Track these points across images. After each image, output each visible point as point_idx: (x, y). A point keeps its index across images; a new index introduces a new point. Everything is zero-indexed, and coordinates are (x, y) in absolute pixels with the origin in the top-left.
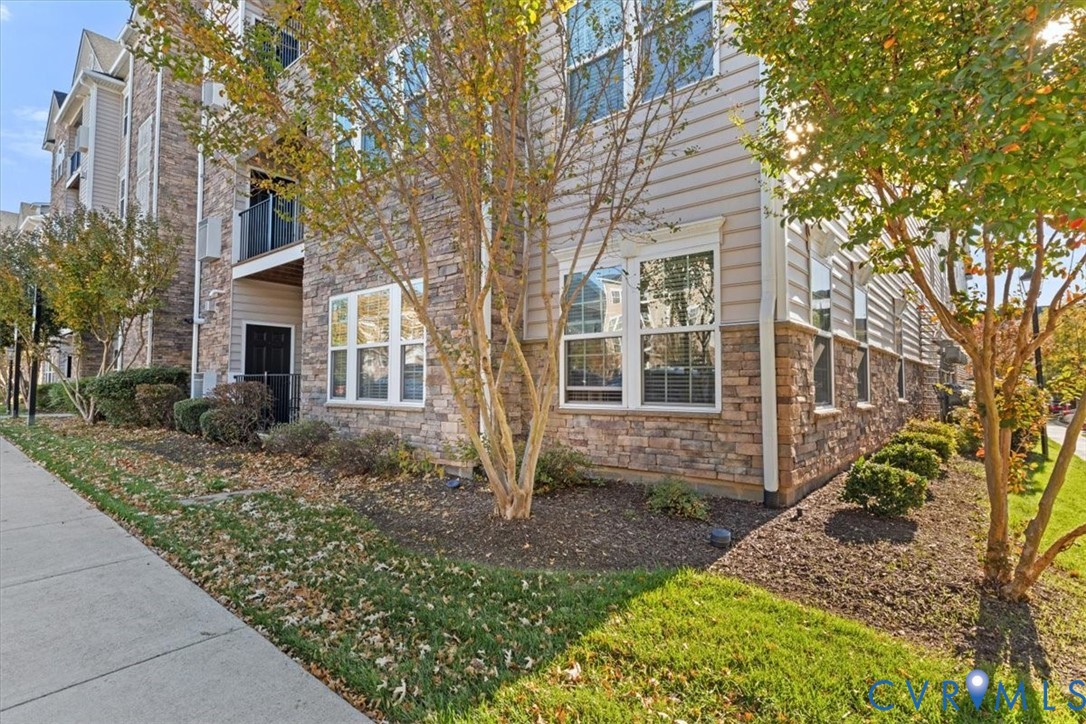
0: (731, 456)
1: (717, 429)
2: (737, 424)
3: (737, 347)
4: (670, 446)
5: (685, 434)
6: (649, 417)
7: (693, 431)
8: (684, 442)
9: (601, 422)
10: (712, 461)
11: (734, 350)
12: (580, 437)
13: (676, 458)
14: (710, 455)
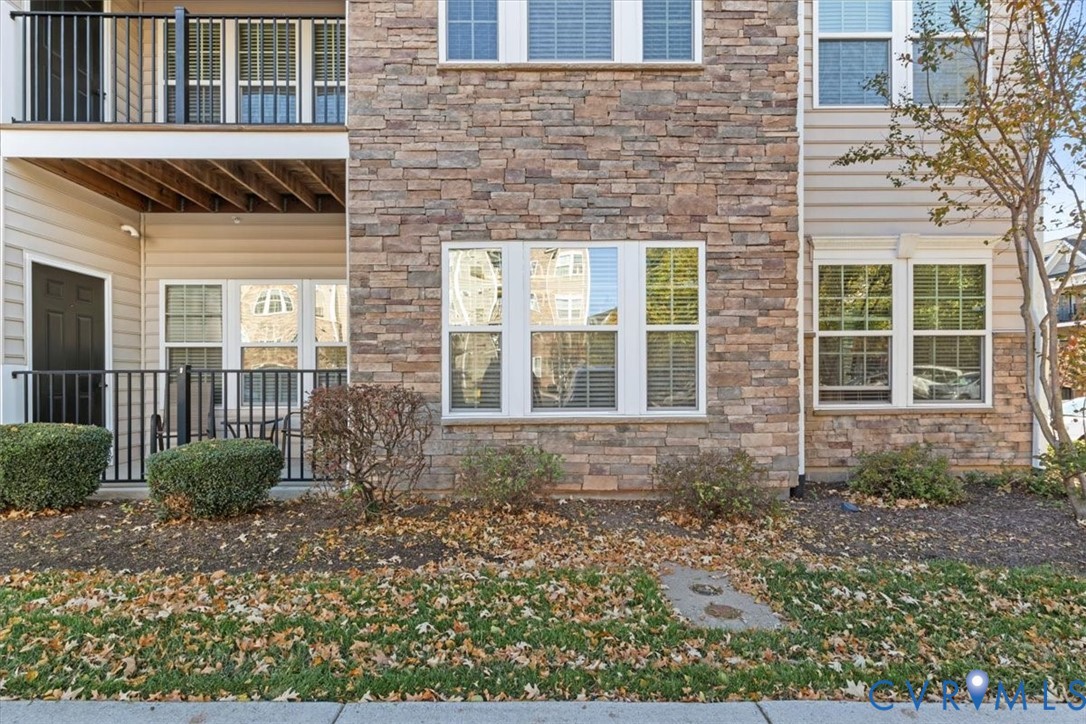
0: (1002, 444)
1: (989, 422)
2: (1006, 416)
3: (1007, 351)
4: (946, 440)
5: (959, 428)
6: (925, 414)
7: (967, 425)
8: (958, 436)
9: (869, 421)
10: (985, 449)
11: (1005, 354)
12: (843, 439)
13: (951, 451)
14: (982, 444)
